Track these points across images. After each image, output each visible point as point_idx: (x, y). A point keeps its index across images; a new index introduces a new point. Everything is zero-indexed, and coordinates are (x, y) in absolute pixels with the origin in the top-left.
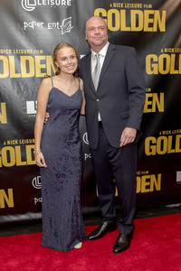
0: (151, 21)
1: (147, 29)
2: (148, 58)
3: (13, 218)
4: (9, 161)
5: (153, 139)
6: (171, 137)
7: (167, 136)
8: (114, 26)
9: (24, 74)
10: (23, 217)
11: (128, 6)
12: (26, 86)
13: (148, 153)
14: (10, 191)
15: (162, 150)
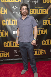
0: (44, 11)
1: (43, 14)
2: (44, 21)
3: (9, 60)
4: (9, 46)
5: (44, 41)
6: (49, 41)
7: (48, 40)
8: (35, 13)
9: (13, 25)
10: (12, 59)
11: (38, 8)
12: (13, 28)
13: (43, 44)
14: (9, 53)
15: (47, 44)
